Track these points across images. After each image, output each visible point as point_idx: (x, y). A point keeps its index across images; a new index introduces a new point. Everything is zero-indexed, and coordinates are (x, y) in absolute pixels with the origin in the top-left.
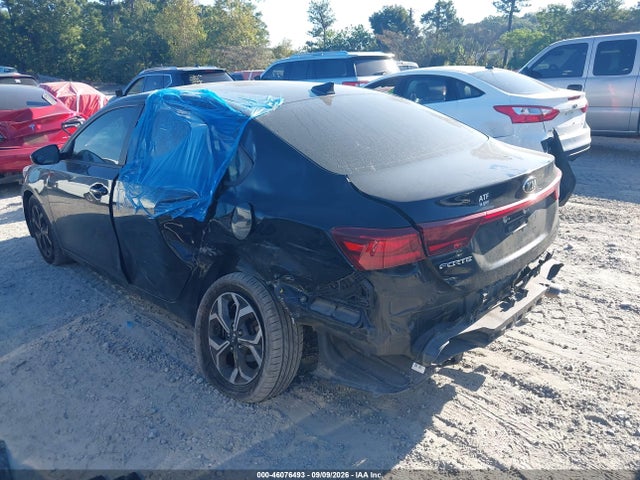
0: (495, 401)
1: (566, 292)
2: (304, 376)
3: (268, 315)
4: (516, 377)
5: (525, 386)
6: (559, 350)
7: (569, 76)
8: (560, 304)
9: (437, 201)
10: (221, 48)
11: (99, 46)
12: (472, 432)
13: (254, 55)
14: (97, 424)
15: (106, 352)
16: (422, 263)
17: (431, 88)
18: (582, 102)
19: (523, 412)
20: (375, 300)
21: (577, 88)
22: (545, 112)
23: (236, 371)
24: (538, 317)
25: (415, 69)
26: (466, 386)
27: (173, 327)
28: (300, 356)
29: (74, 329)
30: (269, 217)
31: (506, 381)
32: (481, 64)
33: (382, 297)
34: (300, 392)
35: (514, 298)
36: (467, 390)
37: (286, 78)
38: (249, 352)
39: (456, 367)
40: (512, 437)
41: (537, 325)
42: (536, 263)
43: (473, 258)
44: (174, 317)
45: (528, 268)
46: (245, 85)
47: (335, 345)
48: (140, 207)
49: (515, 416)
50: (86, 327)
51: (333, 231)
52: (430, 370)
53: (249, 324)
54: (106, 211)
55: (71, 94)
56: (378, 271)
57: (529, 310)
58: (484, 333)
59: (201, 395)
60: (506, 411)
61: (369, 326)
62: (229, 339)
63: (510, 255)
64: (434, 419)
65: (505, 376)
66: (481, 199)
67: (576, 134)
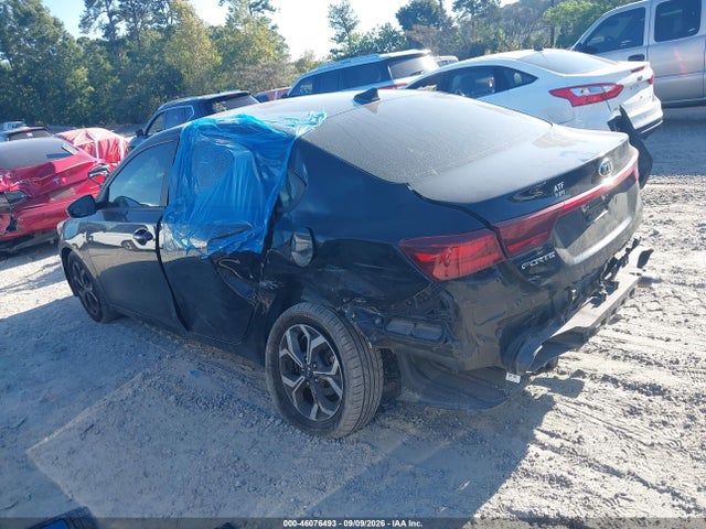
0: (599, 405)
1: (659, 281)
2: (388, 404)
3: (343, 342)
4: (618, 378)
5: (629, 386)
6: (661, 344)
7: (628, 46)
8: (654, 295)
9: (510, 197)
10: (239, 70)
11: (108, 86)
12: (579, 441)
13: (275, 73)
14: (179, 479)
15: (174, 405)
16: (502, 266)
17: (478, 81)
18: (648, 73)
19: (631, 414)
20: (457, 312)
21: (639, 58)
22: (608, 89)
23: (316, 406)
24: (632, 312)
25: (455, 63)
26: (564, 394)
27: (240, 370)
28: (382, 382)
29: (136, 386)
30: (331, 239)
31: (608, 384)
32: (525, 47)
33: (464, 307)
34: (386, 421)
35: (604, 292)
36: (567, 398)
37: (316, 91)
38: (327, 385)
39: (551, 375)
40: (624, 441)
41: (632, 321)
42: (623, 252)
43: (556, 254)
44: (240, 359)
45: (614, 259)
46: (272, 105)
47: (418, 365)
48: (191, 248)
49: (623, 419)
50: (148, 382)
51: (402, 243)
52: (525, 379)
53: (323, 356)
54: (154, 257)
55: (88, 142)
56: (455, 280)
57: (623, 302)
58: (578, 334)
59: (282, 438)
60: (612, 414)
61: (454, 340)
62: (305, 373)
63: (593, 246)
64: (536, 432)
65: (605, 378)
66: (556, 188)
67: (646, 108)
